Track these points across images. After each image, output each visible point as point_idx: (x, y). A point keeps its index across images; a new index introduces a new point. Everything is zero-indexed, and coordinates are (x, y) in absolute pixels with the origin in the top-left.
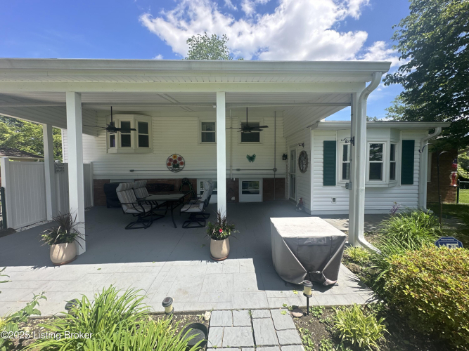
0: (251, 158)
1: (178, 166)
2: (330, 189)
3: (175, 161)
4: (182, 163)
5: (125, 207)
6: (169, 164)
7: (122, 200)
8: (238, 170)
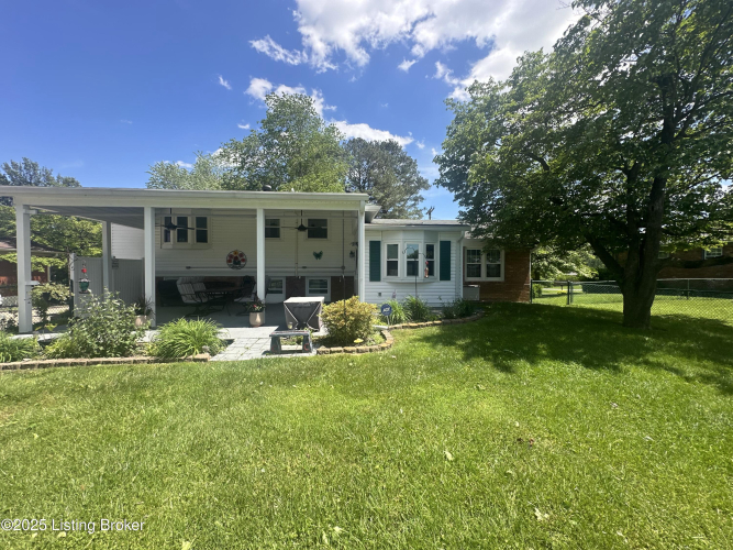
0: (318, 256)
1: (239, 263)
2: (375, 284)
3: (236, 258)
4: (244, 260)
5: (184, 299)
6: (229, 261)
7: (181, 292)
8: (304, 267)
